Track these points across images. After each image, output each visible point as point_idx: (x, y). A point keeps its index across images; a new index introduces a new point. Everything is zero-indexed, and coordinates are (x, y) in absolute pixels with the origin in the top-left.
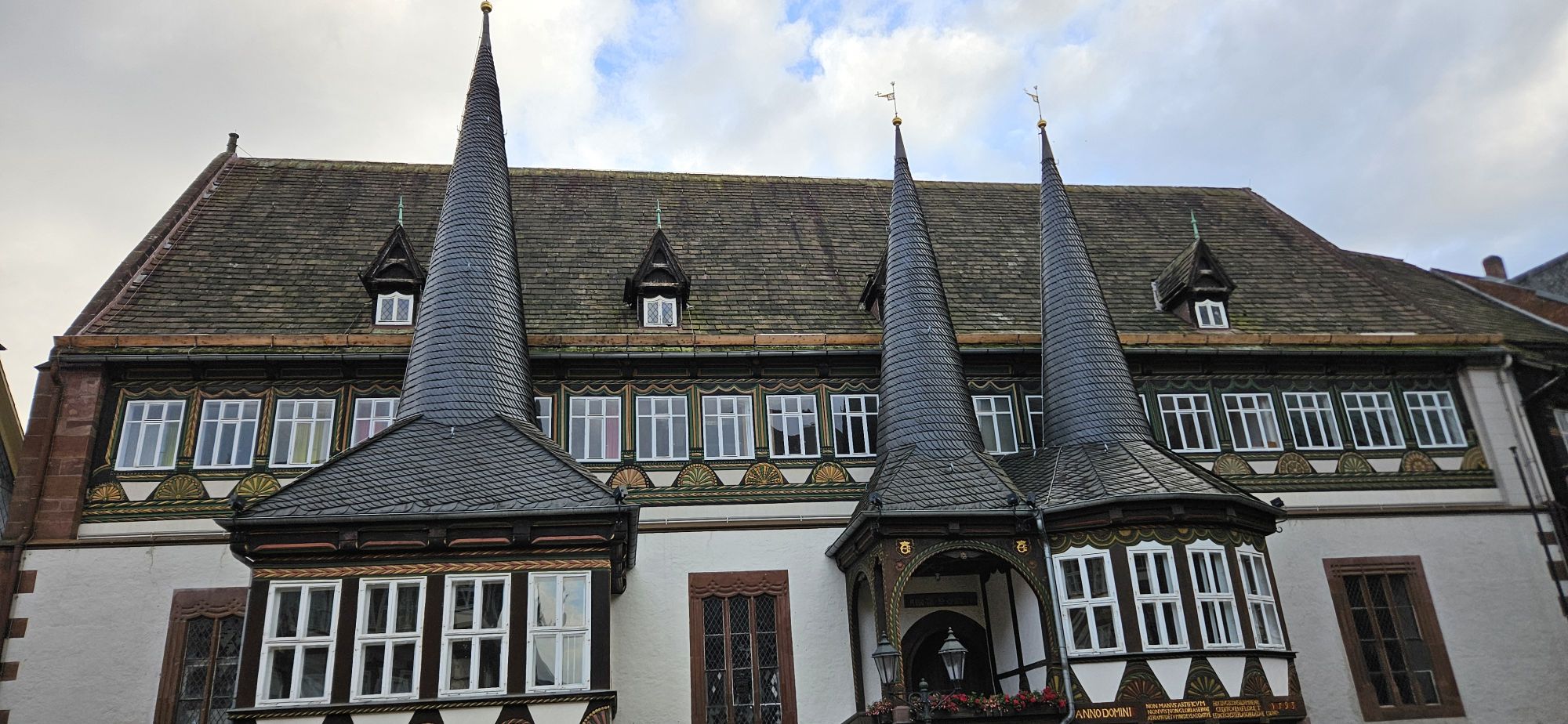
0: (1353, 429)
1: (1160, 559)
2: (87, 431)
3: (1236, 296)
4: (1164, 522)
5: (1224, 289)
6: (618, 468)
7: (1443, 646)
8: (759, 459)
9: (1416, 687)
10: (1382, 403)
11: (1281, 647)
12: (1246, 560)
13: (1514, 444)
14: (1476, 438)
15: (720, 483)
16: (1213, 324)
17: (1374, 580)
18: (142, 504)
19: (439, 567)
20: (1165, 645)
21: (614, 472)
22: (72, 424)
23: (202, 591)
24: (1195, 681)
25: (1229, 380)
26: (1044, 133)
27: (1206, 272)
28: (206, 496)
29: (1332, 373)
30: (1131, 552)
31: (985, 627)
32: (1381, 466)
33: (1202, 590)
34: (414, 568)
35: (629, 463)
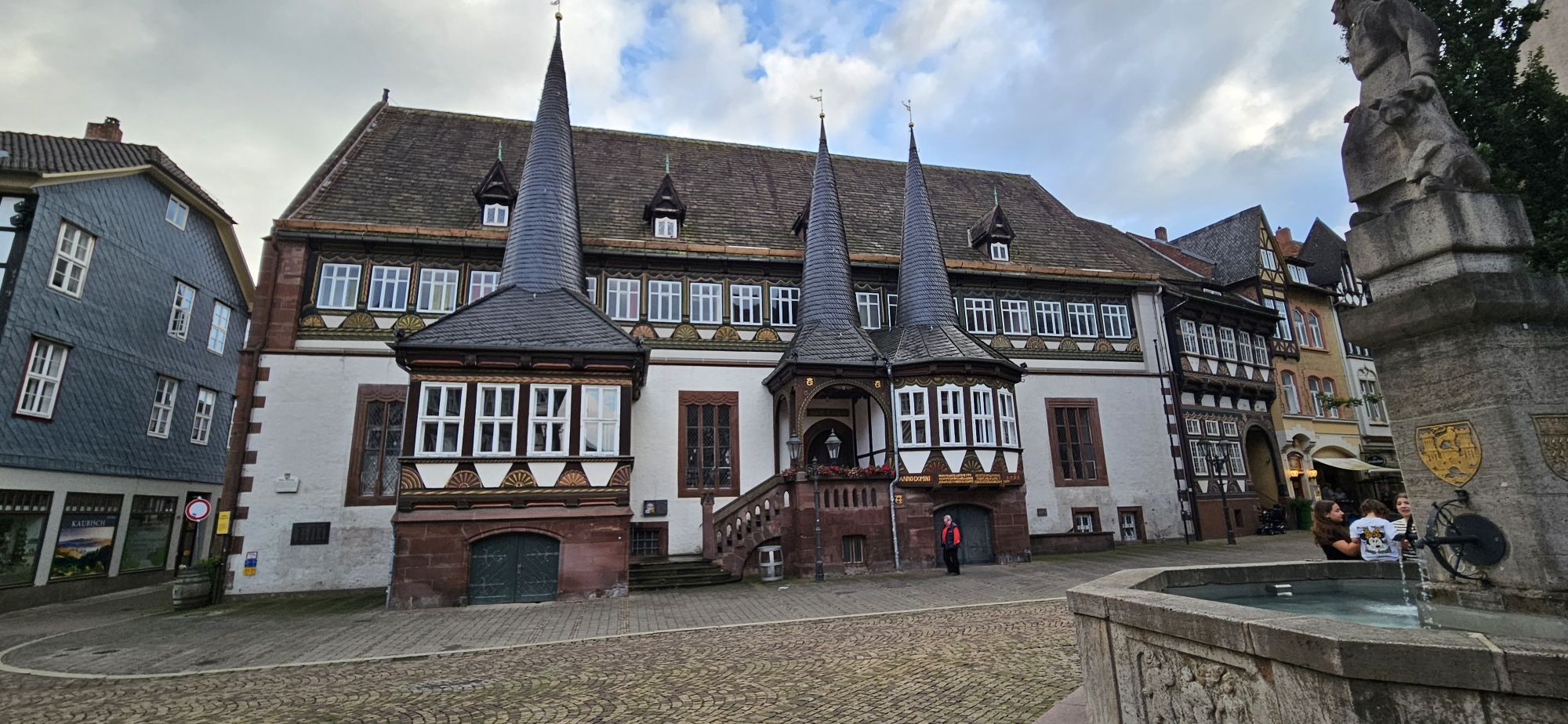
0: (1071, 324)
1: (955, 394)
2: (298, 281)
3: (1015, 242)
4: (961, 374)
5: (1009, 237)
6: (638, 324)
7: (1102, 448)
8: (724, 324)
9: (1085, 471)
10: (1088, 311)
11: (1016, 446)
12: (1002, 397)
13: (1156, 338)
14: (1136, 333)
15: (700, 337)
16: (1000, 258)
17: (1071, 410)
18: (335, 330)
19: (527, 379)
20: (952, 443)
21: (635, 327)
22: (287, 277)
23: (377, 386)
24: (967, 463)
25: (1005, 292)
26: (912, 131)
27: (999, 225)
28: (377, 327)
29: (1063, 292)
30: (940, 389)
31: (852, 428)
32: (1083, 346)
33: (976, 412)
34: (512, 379)
35: (643, 322)
